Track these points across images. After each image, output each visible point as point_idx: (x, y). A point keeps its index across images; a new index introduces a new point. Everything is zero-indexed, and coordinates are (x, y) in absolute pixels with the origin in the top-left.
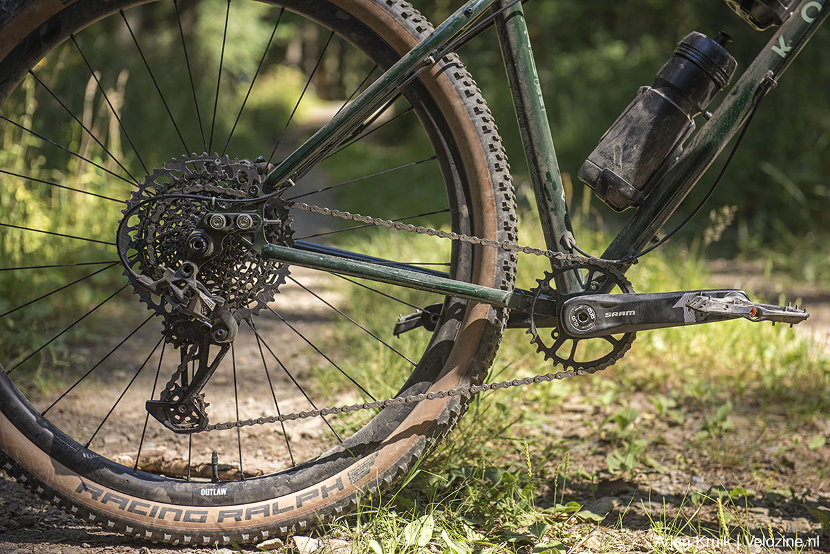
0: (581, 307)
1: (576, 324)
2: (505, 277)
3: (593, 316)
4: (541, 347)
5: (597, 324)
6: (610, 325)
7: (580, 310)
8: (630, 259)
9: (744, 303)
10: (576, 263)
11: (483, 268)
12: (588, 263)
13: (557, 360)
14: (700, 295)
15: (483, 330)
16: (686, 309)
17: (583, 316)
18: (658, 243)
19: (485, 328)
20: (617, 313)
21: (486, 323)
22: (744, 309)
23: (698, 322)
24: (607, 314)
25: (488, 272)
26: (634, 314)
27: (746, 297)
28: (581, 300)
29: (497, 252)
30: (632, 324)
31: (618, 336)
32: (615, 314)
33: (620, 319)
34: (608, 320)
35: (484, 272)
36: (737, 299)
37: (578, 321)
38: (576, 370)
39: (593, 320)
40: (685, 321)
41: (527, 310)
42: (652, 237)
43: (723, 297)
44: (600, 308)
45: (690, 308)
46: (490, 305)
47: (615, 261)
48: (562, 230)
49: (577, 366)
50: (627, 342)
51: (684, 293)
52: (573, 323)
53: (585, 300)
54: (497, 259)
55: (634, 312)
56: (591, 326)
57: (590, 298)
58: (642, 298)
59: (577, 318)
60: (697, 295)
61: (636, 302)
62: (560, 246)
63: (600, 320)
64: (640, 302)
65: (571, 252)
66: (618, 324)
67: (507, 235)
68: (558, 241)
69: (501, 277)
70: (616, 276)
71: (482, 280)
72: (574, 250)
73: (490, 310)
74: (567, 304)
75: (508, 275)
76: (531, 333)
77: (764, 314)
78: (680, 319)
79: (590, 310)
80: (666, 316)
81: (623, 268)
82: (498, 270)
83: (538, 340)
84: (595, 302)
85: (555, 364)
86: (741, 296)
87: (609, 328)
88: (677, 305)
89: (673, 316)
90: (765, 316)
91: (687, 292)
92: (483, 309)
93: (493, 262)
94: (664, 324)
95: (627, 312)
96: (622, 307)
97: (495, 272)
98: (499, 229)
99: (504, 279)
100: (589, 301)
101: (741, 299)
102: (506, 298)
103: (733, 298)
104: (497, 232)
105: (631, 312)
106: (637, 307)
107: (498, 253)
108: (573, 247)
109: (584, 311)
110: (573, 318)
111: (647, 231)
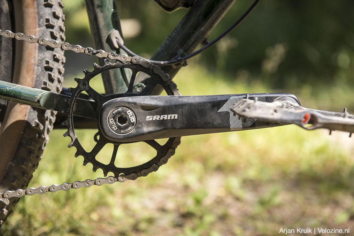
0: (120, 109)
1: (115, 128)
2: (47, 77)
3: (133, 119)
4: (80, 151)
5: (138, 128)
6: (151, 129)
7: (119, 113)
8: (178, 61)
9: (296, 108)
10: (118, 62)
11: (23, 67)
12: (131, 62)
13: (97, 165)
14: (246, 98)
15: (21, 133)
16: (231, 114)
17: (123, 119)
18: (207, 45)
19: (24, 131)
20: (159, 116)
21: (25, 125)
22: (296, 114)
23: (245, 128)
24: (148, 117)
25: (27, 72)
26: (176, 118)
27: (297, 101)
28: (120, 102)
29: (37, 51)
30: (174, 128)
31: (162, 142)
32: (156, 118)
33: (161, 123)
34: (149, 123)
35: (24, 72)
36: (287, 103)
37: (117, 124)
38: (116, 176)
39: (133, 124)
40: (231, 127)
41: (65, 111)
42: (203, 40)
43: (272, 101)
44: (141, 110)
45: (235, 113)
46: (29, 107)
47: (162, 62)
48: (109, 29)
49: (117, 171)
50: (171, 148)
51: (230, 96)
52: (111, 126)
53: (124, 102)
54: (37, 58)
55: (176, 116)
56: (131, 130)
57: (130, 99)
58: (185, 100)
59: (115, 121)
60: (244, 98)
61: (179, 105)
62: (106, 45)
63: (140, 123)
64: (183, 105)
65: (118, 52)
66: (160, 129)
67: (49, 34)
68: (104, 39)
69: (42, 77)
70: (160, 77)
71: (22, 80)
72: (121, 50)
73: (30, 112)
74: (105, 106)
75: (50, 76)
76: (69, 136)
77: (320, 121)
78: (225, 124)
79: (130, 113)
80: (211, 121)
81: (172, 70)
82: (39, 70)
83: (76, 143)
84: (135, 104)
85: (95, 169)
86: (292, 101)
87: (149, 133)
88: (223, 109)
89: (218, 121)
90: (321, 123)
91: (233, 95)
92: (22, 111)
93: (32, 61)
94: (207, 130)
95: (169, 116)
96: (164, 110)
97: (35, 72)
98: (40, 26)
99: (46, 80)
100: (129, 103)
101: (292, 104)
102: (41, 98)
103: (283, 102)
104: (38, 29)
105: (173, 116)
106: (180, 110)
107: (39, 52)
108: (120, 46)
109: (123, 113)
110: (112, 121)
111: (197, 33)
